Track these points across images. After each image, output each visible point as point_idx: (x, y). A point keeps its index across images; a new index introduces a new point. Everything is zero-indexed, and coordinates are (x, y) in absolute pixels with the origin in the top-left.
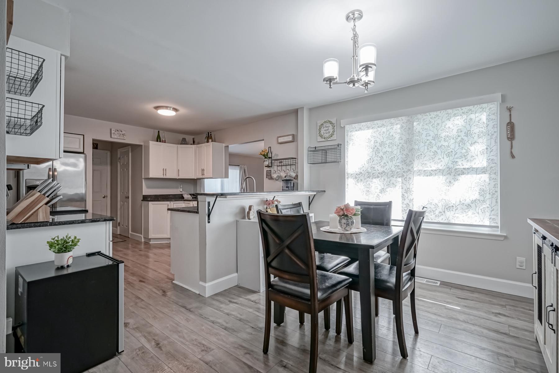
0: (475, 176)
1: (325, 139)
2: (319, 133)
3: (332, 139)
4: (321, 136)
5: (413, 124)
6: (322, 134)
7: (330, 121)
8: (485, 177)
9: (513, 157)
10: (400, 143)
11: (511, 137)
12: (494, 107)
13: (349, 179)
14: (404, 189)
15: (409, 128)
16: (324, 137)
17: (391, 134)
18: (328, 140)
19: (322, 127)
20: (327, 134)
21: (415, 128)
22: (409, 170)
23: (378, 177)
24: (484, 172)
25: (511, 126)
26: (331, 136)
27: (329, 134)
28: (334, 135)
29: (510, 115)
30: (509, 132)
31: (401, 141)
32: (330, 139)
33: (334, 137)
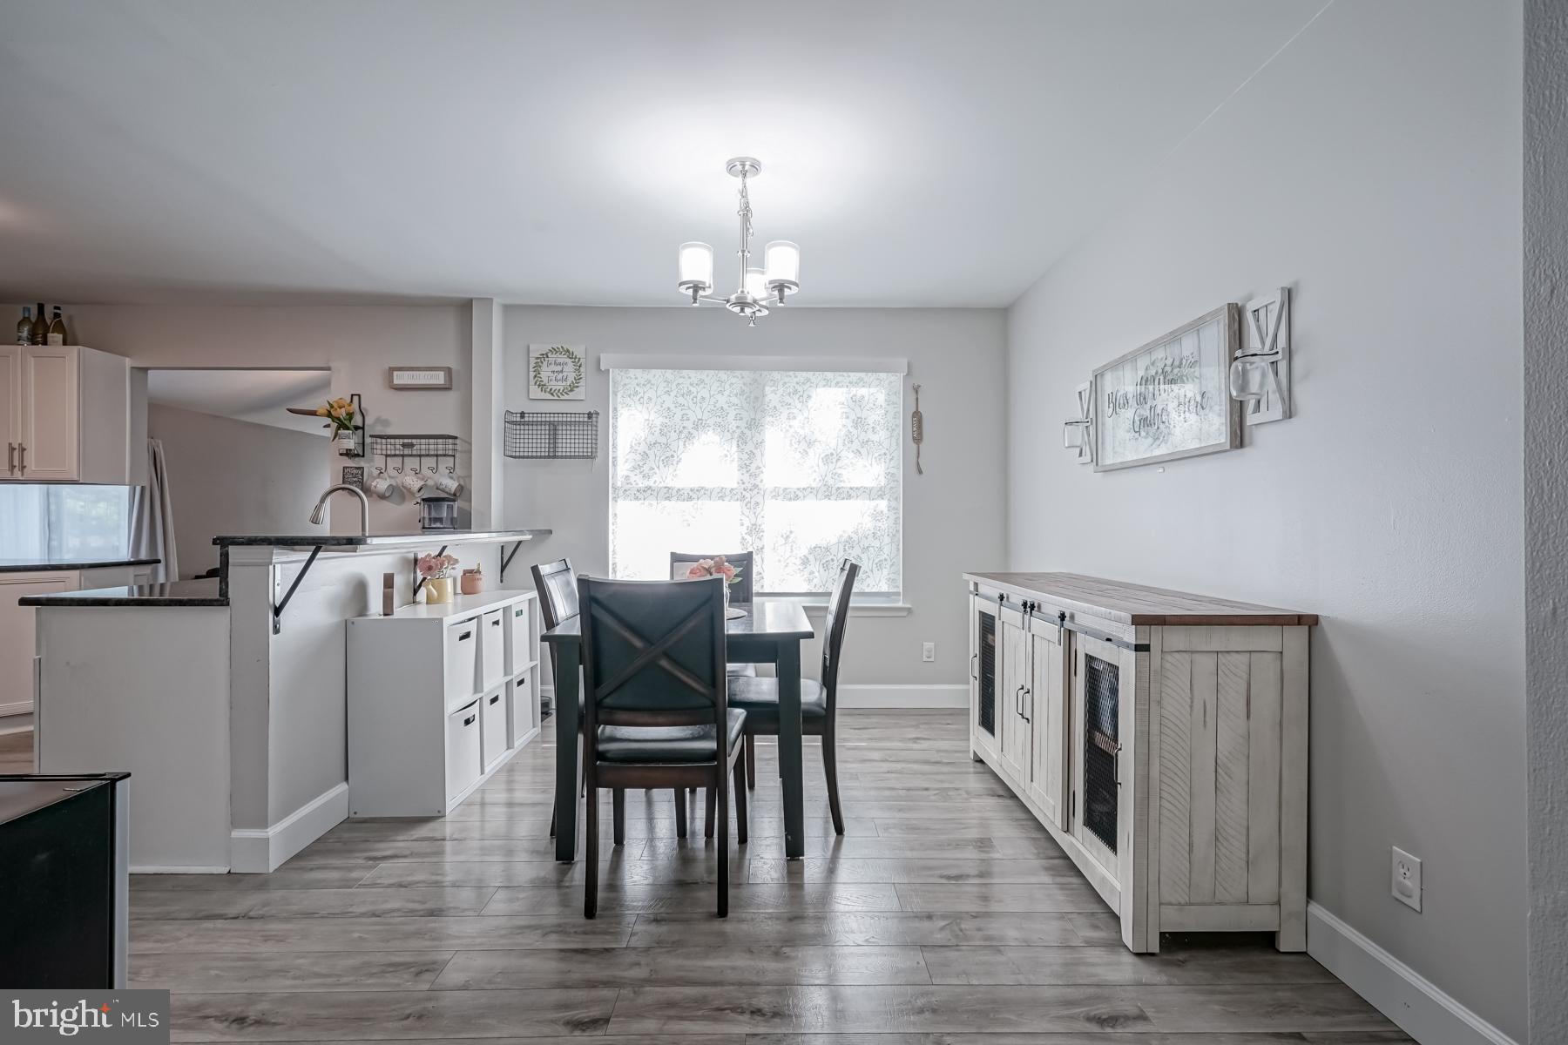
0: (867, 502)
1: (552, 394)
2: (535, 376)
3: (571, 396)
4: (542, 386)
5: (763, 390)
6: (545, 380)
7: (568, 351)
8: (883, 505)
9: (920, 472)
10: (737, 427)
11: (918, 439)
12: (896, 380)
13: (620, 502)
14: (745, 527)
15: (756, 398)
16: (551, 389)
17: (718, 406)
18: (562, 398)
19: (545, 363)
20: (560, 383)
21: (767, 399)
22: (756, 486)
23: (690, 498)
24: (881, 497)
25: (917, 416)
26: (571, 391)
27: (564, 383)
28: (577, 387)
29: (917, 399)
30: (915, 429)
31: (739, 423)
32: (566, 397)
33: (580, 393)
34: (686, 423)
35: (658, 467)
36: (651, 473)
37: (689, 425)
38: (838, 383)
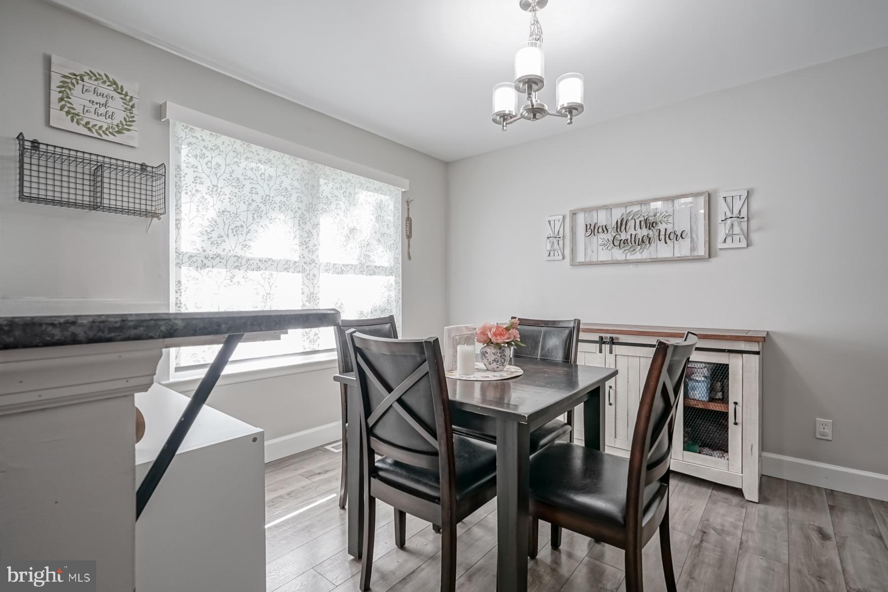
0: (384, 277)
1: (89, 129)
2: (61, 99)
3: (118, 138)
4: (73, 115)
5: (318, 181)
6: (79, 109)
7: (115, 83)
8: (392, 279)
9: (410, 258)
10: (299, 208)
13: (184, 269)
14: (305, 295)
15: (313, 186)
16: (88, 123)
17: (283, 186)
18: (104, 137)
19: (79, 88)
20: (101, 118)
21: (321, 189)
22: (314, 261)
23: (259, 269)
24: (391, 274)
25: (409, 220)
26: (119, 132)
27: (109, 121)
28: (128, 130)
29: (408, 209)
30: (408, 229)
31: (300, 205)
32: (111, 138)
33: (132, 137)
34: (254, 197)
35: (228, 236)
36: (219, 240)
37: (258, 198)
38: (367, 187)
